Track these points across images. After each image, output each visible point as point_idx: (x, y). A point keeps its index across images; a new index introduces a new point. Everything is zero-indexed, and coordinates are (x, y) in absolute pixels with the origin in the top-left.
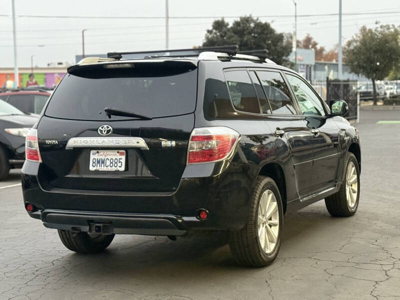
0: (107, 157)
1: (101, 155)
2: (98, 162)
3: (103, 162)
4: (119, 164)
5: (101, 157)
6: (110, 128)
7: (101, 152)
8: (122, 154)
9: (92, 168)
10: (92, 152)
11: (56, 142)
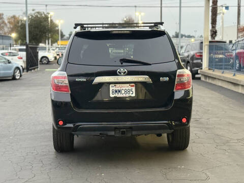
0: (122, 88)
1: (118, 87)
2: (116, 91)
3: (119, 91)
4: (132, 92)
5: (118, 89)
6: (126, 70)
7: (118, 85)
8: (132, 86)
9: (112, 96)
10: (111, 85)
11: (85, 80)
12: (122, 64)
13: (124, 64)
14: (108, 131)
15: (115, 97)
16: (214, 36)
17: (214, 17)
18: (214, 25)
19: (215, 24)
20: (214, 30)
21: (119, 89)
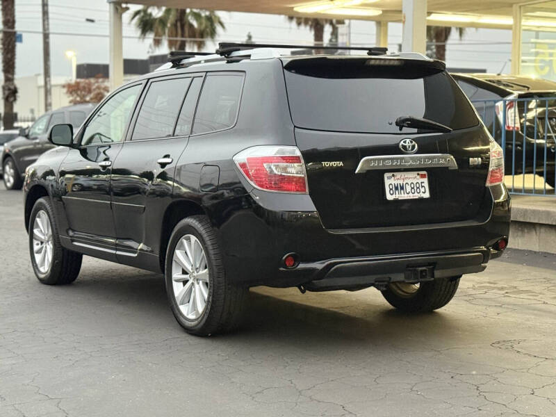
0: (406, 181)
1: (399, 179)
2: (397, 188)
3: (402, 188)
4: (423, 190)
5: (399, 182)
6: (414, 142)
7: (398, 175)
8: (423, 176)
9: (389, 197)
10: (386, 176)
11: (341, 164)
12: (401, 130)
13: (405, 130)
14: (392, 272)
15: (396, 201)
16: (12, 99)
17: (9, 56)
18: (10, 76)
19: (13, 73)
20: (12, 87)
21: (401, 182)
